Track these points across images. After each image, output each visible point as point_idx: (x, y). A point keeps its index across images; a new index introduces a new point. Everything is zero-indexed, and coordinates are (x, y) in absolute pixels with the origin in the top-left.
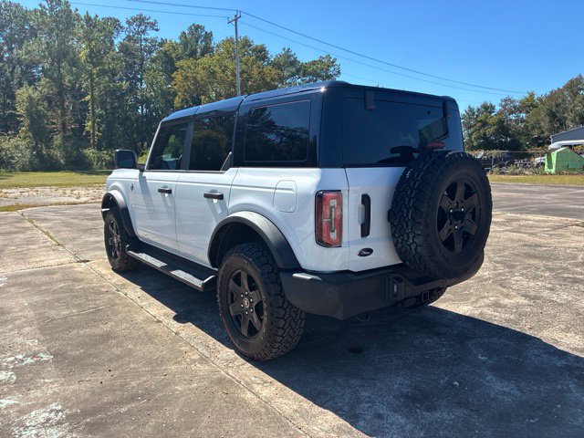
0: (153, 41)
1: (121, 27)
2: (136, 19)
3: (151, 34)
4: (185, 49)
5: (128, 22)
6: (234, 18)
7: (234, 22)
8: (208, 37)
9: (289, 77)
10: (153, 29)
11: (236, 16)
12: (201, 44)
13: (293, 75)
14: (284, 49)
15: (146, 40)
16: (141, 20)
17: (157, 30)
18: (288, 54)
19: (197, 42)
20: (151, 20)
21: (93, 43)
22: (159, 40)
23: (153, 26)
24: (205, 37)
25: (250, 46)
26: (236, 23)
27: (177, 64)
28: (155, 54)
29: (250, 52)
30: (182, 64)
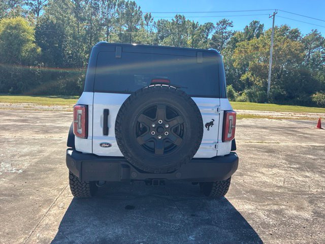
0: (230, 32)
1: (214, 27)
2: (222, 22)
3: (229, 29)
4: (246, 35)
5: (218, 24)
6: (273, 14)
7: (273, 17)
8: (261, 27)
9: (314, 48)
10: (230, 26)
11: (274, 13)
12: (256, 32)
13: (318, 46)
14: (312, 30)
15: (225, 32)
16: (224, 22)
17: (232, 26)
18: (315, 33)
19: (254, 31)
20: (230, 22)
21: (195, 36)
22: (233, 32)
23: (230, 24)
24: (259, 27)
25: (288, 30)
26: (274, 17)
27: (237, 44)
28: (229, 40)
29: (288, 34)
30: (239, 44)
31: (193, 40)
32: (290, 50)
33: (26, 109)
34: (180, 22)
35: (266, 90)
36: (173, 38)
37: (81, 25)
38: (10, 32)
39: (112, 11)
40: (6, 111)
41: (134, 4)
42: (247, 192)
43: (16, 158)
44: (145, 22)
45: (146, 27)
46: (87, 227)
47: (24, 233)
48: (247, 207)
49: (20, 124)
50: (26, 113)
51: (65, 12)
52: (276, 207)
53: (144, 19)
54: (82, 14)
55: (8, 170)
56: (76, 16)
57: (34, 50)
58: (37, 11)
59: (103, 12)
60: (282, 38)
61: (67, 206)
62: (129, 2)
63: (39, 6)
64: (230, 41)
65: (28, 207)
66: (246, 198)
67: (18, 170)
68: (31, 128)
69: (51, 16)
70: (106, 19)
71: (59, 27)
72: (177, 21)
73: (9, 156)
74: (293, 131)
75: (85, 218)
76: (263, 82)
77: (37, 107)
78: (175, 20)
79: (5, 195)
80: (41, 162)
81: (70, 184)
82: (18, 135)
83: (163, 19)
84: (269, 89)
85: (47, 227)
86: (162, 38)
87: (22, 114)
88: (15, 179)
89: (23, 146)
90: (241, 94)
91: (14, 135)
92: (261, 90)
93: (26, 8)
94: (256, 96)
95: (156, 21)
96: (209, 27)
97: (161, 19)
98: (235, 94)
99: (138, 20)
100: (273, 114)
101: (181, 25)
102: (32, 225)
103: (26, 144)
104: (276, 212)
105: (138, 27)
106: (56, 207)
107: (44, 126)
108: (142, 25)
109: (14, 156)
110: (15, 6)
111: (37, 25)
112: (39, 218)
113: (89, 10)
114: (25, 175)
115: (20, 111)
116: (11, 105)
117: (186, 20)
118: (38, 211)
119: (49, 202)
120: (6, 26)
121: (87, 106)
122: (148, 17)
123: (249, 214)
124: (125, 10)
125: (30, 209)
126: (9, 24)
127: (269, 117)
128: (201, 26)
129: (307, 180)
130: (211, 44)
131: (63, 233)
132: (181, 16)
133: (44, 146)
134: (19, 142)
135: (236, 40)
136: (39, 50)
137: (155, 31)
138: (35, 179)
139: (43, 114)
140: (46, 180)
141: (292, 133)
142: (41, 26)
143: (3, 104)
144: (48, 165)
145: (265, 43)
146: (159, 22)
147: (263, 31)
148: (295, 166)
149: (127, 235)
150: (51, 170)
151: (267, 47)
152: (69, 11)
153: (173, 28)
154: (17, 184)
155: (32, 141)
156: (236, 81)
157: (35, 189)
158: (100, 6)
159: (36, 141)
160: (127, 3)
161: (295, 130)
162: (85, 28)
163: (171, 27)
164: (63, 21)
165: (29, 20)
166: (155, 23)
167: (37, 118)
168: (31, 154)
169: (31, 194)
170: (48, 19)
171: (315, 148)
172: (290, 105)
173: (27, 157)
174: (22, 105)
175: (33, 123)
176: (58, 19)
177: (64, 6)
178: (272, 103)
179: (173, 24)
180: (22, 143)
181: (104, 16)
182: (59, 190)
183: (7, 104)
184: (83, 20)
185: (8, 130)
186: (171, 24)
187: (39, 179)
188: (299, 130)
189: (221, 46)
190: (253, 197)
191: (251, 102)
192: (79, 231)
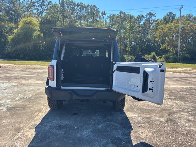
0: (154, 20)
1: (144, 17)
2: (149, 14)
3: (153, 18)
4: (165, 21)
5: (146, 15)
6: (180, 8)
8: (174, 16)
11: (181, 7)
12: (171, 19)
15: (151, 20)
16: (150, 14)
17: (155, 16)
19: (169, 18)
20: (154, 13)
21: (131, 24)
22: (156, 19)
23: (154, 15)
24: (173, 16)
25: (191, 17)
26: (181, 10)
27: (158, 27)
28: (154, 24)
29: (191, 19)
30: (159, 27)
31: (130, 26)
32: (192, 29)
33: (34, 68)
34: (122, 15)
35: (177, 55)
36: (118, 25)
37: (65, 20)
38: (26, 26)
39: (83, 11)
40: (24, 69)
41: (95, 6)
42: (137, 109)
43: (27, 92)
44: (102, 17)
45: (102, 19)
46: (54, 121)
47: (27, 122)
48: (133, 115)
49: (31, 76)
50: (34, 70)
51: (56, 13)
52: (148, 116)
53: (101, 15)
54: (66, 14)
55: (22, 97)
56: (63, 15)
57: (39, 35)
58: (41, 13)
59: (77, 12)
60: (187, 22)
61: (47, 113)
62: (92, 6)
63: (42, 10)
64: (154, 26)
65: (29, 112)
66: (135, 112)
67: (27, 97)
68: (36, 78)
69: (49, 16)
70: (79, 16)
71: (53, 22)
72: (121, 15)
73: (23, 91)
74: (184, 79)
75: (54, 117)
76: (175, 50)
77: (40, 67)
78: (119, 15)
79: (20, 108)
80: (38, 94)
81: (48, 102)
82: (29, 81)
83: (113, 14)
84: (179, 54)
85: (37, 120)
86: (112, 25)
87: (32, 71)
88: (25, 101)
89: (31, 87)
90: (161, 58)
91: (27, 81)
92: (173, 55)
93: (35, 11)
94: (170, 59)
95: (109, 16)
96: (141, 17)
97: (112, 14)
98: (157, 58)
99: (97, 15)
100: (177, 70)
101: (123, 17)
102: (30, 119)
103: (32, 86)
104: (147, 118)
105: (98, 19)
106: (42, 113)
107: (42, 77)
108: (100, 18)
109: (26, 91)
110: (29, 10)
111: (41, 21)
112: (34, 116)
113: (70, 11)
114: (30, 99)
115: (31, 69)
116: (27, 66)
117: (126, 14)
118: (34, 114)
119: (39, 111)
120: (24, 22)
121: (54, 66)
122: (104, 14)
123: (133, 118)
124: (90, 10)
125: (30, 113)
126: (25, 21)
127: (173, 72)
128: (135, 17)
129: (175, 104)
130: (142, 27)
131: (43, 122)
132: (123, 12)
133: (41, 86)
134: (29, 85)
135: (158, 25)
136: (42, 35)
137: (108, 21)
138: (34, 101)
139: (43, 71)
140: (39, 102)
141: (183, 80)
142: (43, 21)
143: (23, 65)
144: (41, 96)
145: (176, 26)
146: (110, 16)
147: (176, 18)
148: (172, 98)
149: (71, 124)
150: (42, 97)
151: (177, 28)
152: (59, 13)
153: (118, 19)
154: (26, 103)
155: (35, 84)
156: (158, 50)
157: (33, 105)
158: (76, 8)
159: (37, 84)
160: (91, 6)
161: (186, 79)
162: (67, 22)
163: (117, 19)
164: (55, 18)
165: (37, 19)
166: (108, 16)
167: (39, 73)
168: (33, 90)
169: (31, 107)
170: (47, 18)
171: (191, 89)
172: (192, 64)
173: (32, 92)
174: (32, 66)
175: (37, 75)
176: (52, 17)
177: (56, 10)
178: (180, 63)
179: (118, 17)
180: (30, 85)
181: (78, 14)
182: (44, 106)
183: (25, 65)
184: (66, 17)
185: (24, 79)
186: (117, 17)
187: (36, 101)
188: (189, 79)
189: (149, 29)
190: (139, 111)
191: (167, 62)
192: (50, 122)
